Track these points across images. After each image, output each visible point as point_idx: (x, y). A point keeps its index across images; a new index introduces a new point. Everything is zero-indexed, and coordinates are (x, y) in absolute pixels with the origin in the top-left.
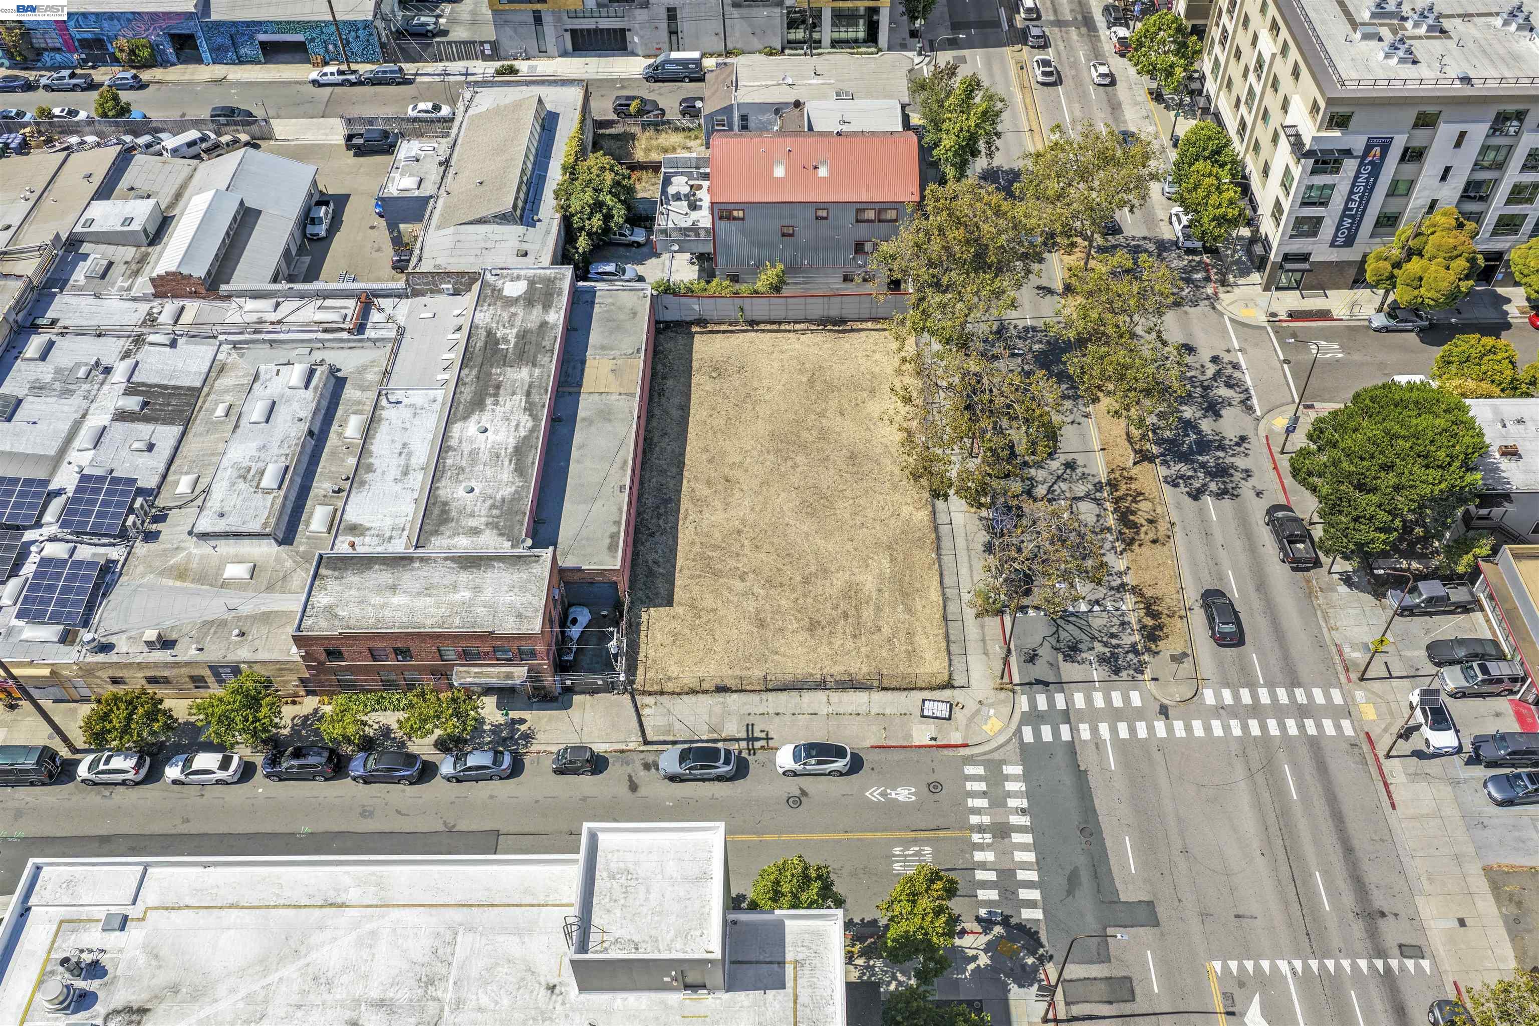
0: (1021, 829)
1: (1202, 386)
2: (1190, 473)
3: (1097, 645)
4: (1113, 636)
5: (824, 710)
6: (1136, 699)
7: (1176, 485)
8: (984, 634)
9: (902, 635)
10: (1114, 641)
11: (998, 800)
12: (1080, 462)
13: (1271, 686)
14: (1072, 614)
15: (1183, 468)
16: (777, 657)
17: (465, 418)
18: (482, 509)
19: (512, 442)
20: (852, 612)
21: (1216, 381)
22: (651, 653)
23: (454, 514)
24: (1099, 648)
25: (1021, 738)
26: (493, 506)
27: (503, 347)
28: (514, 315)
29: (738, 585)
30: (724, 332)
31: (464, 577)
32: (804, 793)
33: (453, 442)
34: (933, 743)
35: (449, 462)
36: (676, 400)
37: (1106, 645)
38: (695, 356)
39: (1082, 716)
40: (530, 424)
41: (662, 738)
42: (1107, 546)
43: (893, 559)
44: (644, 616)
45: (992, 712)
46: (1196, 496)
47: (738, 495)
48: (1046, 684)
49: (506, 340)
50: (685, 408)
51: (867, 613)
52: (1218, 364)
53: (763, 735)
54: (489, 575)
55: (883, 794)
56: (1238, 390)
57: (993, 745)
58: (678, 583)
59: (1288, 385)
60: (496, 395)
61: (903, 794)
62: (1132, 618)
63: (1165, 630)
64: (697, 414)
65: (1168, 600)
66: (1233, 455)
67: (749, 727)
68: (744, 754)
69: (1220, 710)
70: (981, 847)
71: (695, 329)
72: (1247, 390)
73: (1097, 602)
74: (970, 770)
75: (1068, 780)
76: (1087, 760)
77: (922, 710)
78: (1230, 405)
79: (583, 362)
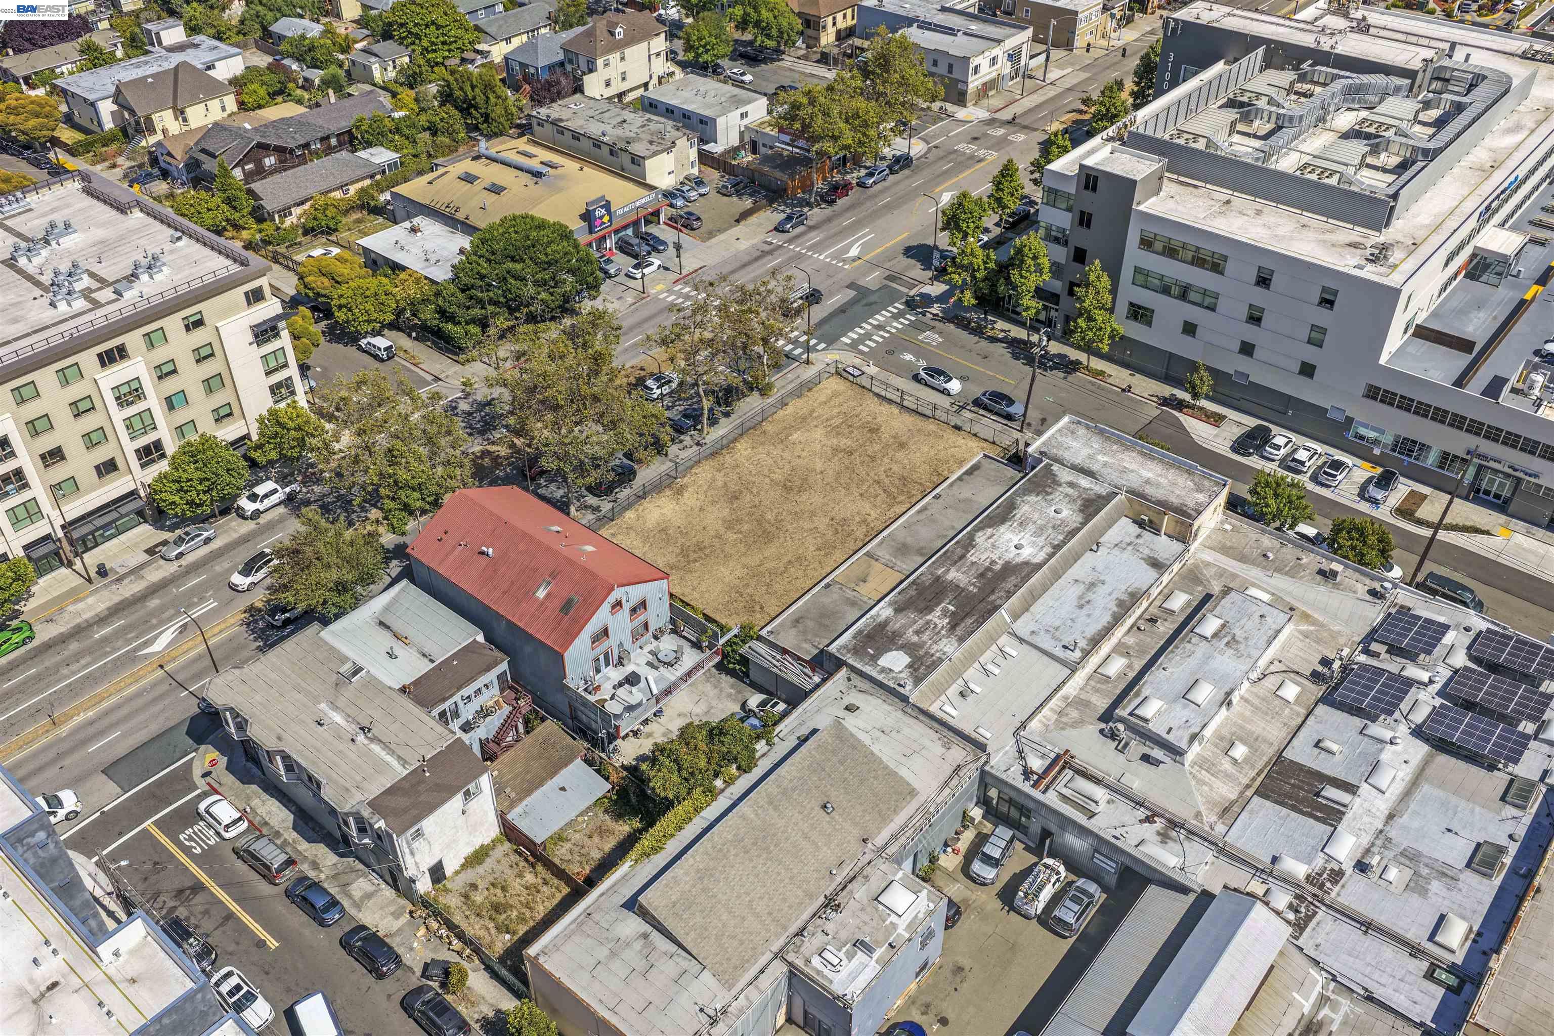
11: (868, 336)
17: (1026, 563)
18: (1057, 496)
19: (1003, 529)
23: (1079, 502)
25: (827, 347)
26: (1048, 494)
27: (951, 608)
28: (918, 632)
29: (895, 468)
31: (1095, 468)
33: (1048, 549)
34: (870, 364)
40: (980, 534)
45: (827, 360)
48: (786, 356)
49: (945, 612)
51: (837, 421)
55: (918, 360)
57: (842, 352)
60: (988, 569)
61: (908, 357)
67: (957, 411)
68: (971, 404)
74: (866, 349)
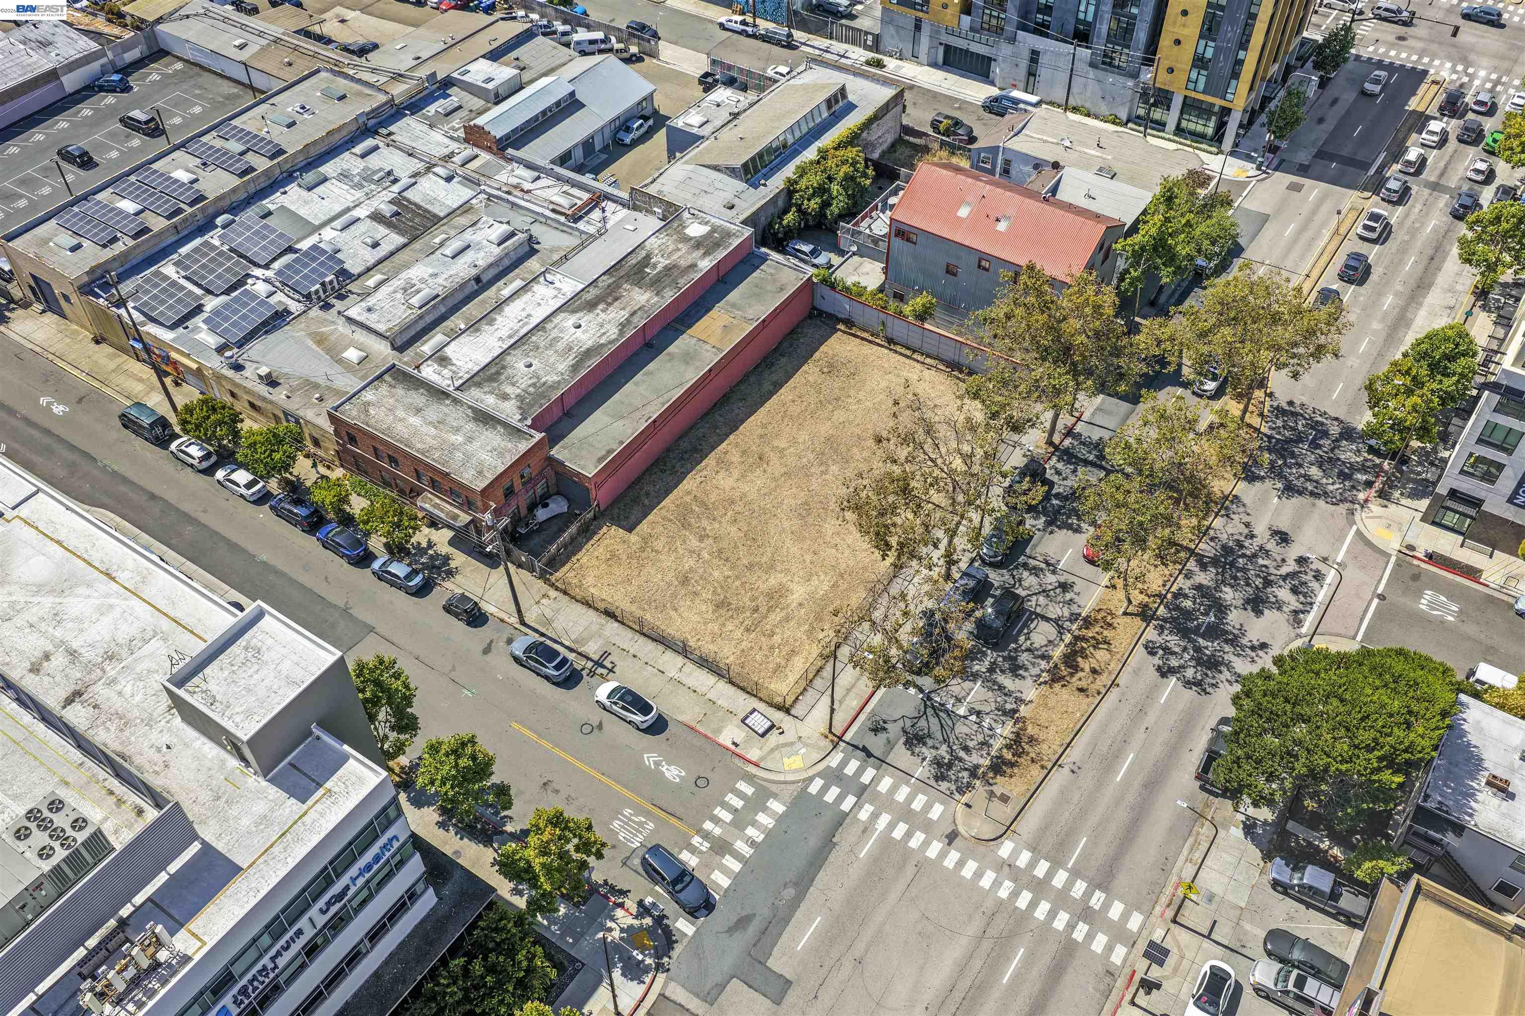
0: (737, 856)
1: (1265, 578)
2: (1177, 649)
3: (944, 747)
4: (966, 749)
5: (672, 673)
6: (937, 811)
7: (1152, 653)
8: (853, 686)
9: (785, 650)
10: (962, 754)
11: (741, 821)
12: (1076, 589)
13: (1075, 874)
14: (947, 711)
15: (1174, 641)
16: (672, 613)
17: (574, 312)
18: (524, 383)
19: (590, 343)
20: (764, 610)
21: (1284, 580)
22: (584, 560)
23: (503, 377)
24: (943, 750)
25: (807, 786)
26: (534, 385)
27: (648, 270)
28: (678, 250)
29: (694, 543)
30: (863, 339)
31: (471, 426)
32: (600, 726)
33: (549, 326)
34: (733, 747)
35: (534, 338)
36: (775, 377)
37: (951, 752)
38: (823, 348)
39: (876, 798)
40: (614, 337)
41: (537, 626)
42: (1035, 671)
43: (835, 586)
44: (605, 529)
45: (803, 751)
46: (1164, 672)
47: (758, 472)
48: (869, 754)
49: (654, 266)
50: (778, 386)
51: (775, 617)
52: (1301, 566)
53: (610, 666)
54: (488, 433)
55: (657, 764)
56: (1302, 599)
57: (781, 778)
58: (650, 517)
59: (1362, 620)
60: (609, 304)
61: (672, 773)
62: (997, 744)
63: (1016, 770)
64: (785, 394)
65: (1045, 746)
66: (1239, 655)
67: (606, 654)
68: (584, 673)
69: (1007, 867)
70: (693, 850)
71: (841, 327)
72: (1311, 604)
73: (978, 713)
74: (742, 786)
75: (813, 842)
76: (845, 838)
77: (747, 717)
78: (1279, 609)
79: (709, 310)
